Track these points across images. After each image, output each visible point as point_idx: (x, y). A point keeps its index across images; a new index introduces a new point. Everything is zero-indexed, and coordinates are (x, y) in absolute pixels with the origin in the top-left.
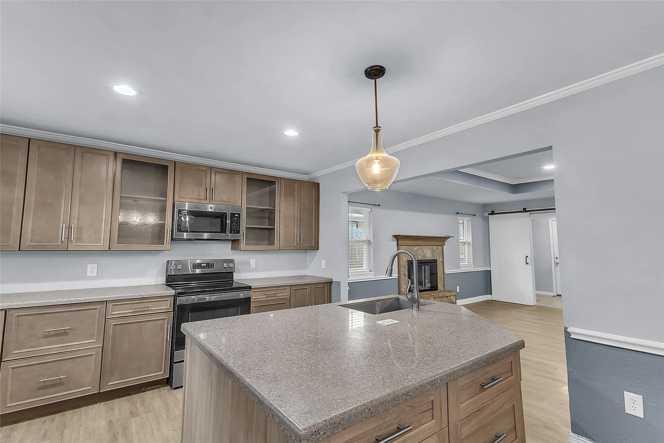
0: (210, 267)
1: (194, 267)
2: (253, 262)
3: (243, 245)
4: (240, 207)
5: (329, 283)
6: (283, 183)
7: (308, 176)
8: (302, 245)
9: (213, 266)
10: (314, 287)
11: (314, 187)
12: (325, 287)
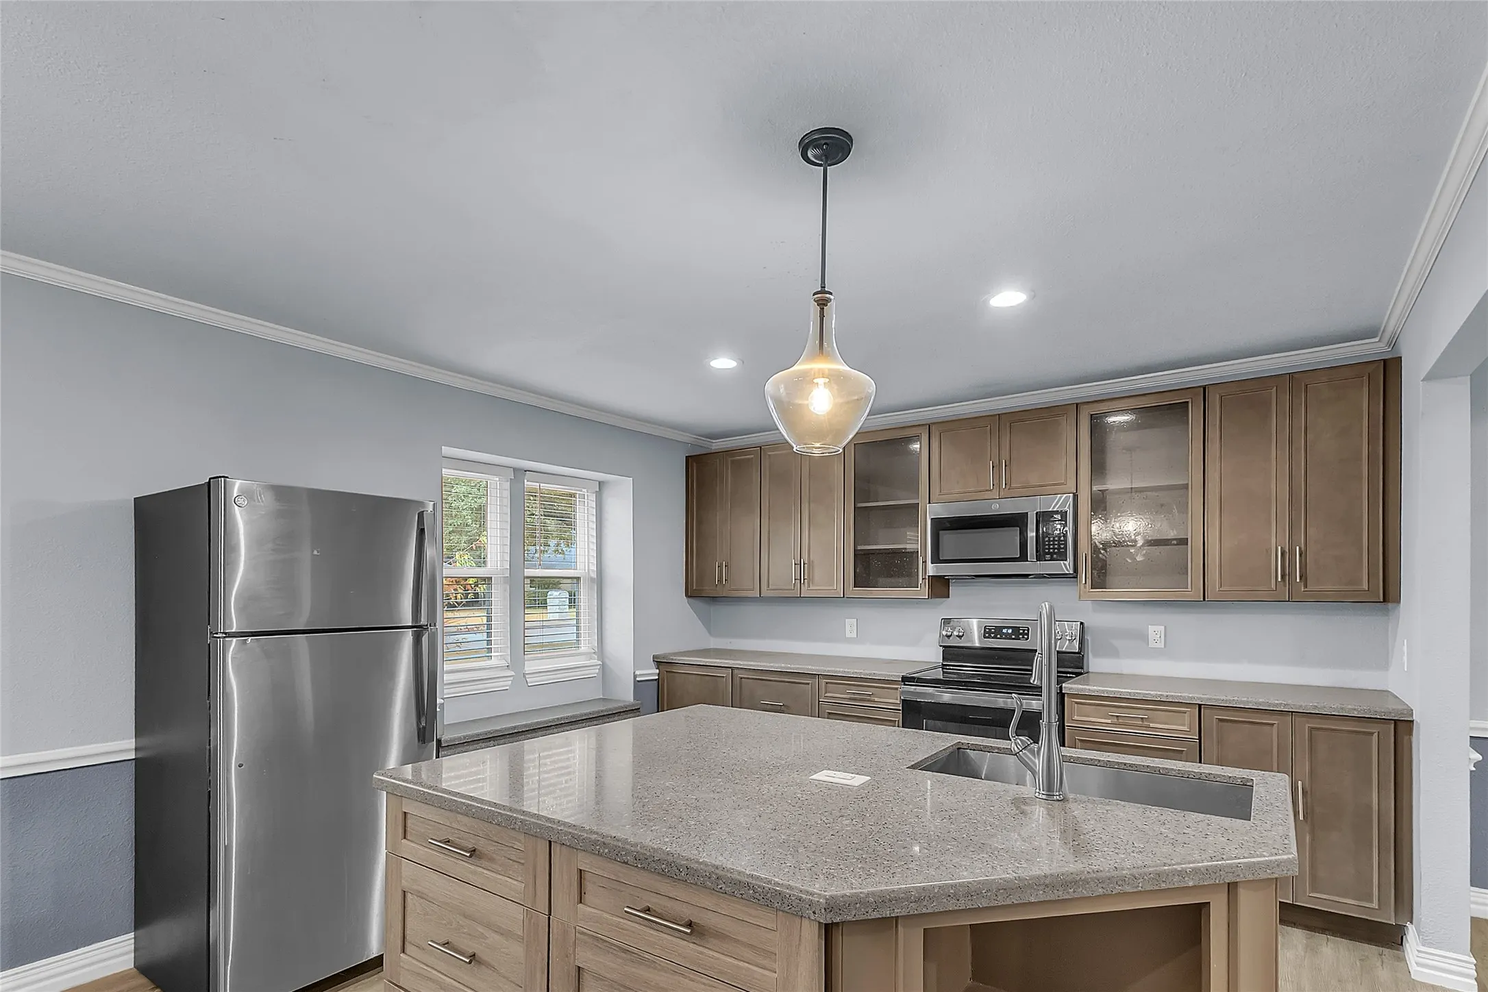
0: (1021, 636)
1: (987, 635)
2: (1155, 632)
3: (1082, 587)
4: (1071, 495)
5: (1393, 726)
6: (1214, 399)
7: (1377, 339)
8: (1306, 586)
9: (1028, 634)
10: (1307, 725)
11: (1366, 378)
12: (1373, 733)
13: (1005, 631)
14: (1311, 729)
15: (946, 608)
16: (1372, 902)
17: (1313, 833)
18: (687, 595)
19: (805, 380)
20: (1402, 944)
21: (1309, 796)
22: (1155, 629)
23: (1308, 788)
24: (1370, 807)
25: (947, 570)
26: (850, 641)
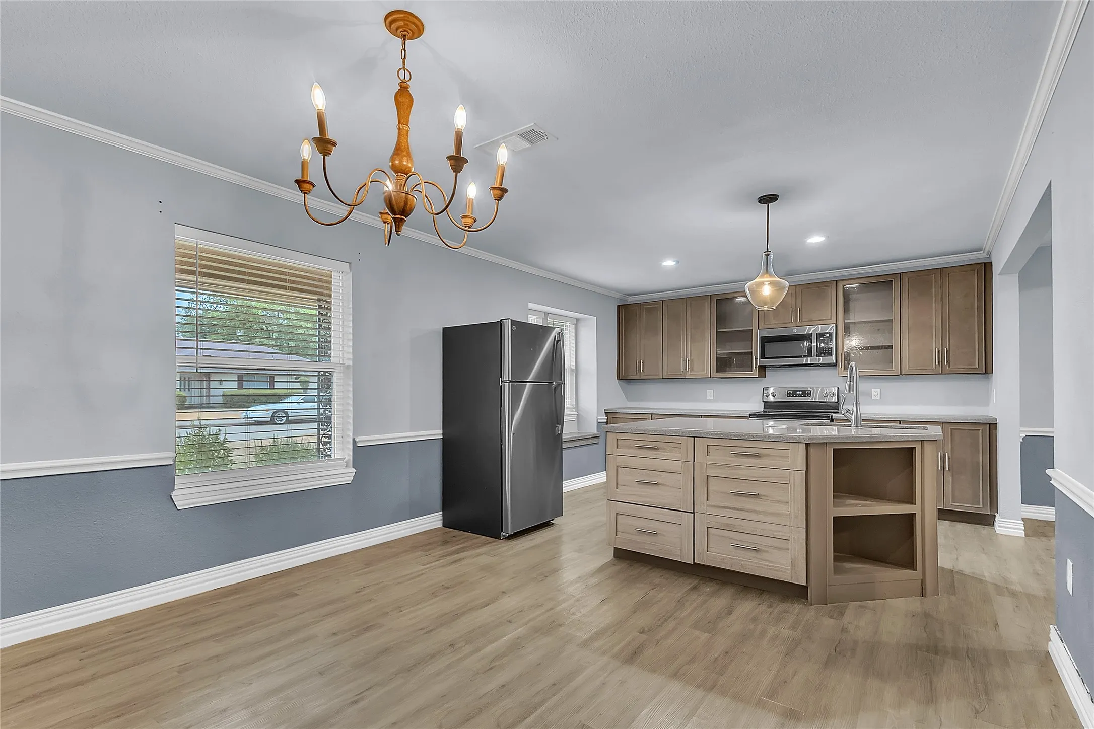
0: (806, 395)
1: (788, 395)
2: (875, 392)
3: (840, 369)
4: (834, 325)
5: (988, 426)
6: (905, 280)
7: (982, 252)
8: (949, 367)
9: (810, 394)
10: (950, 428)
11: (976, 271)
12: (979, 430)
13: (798, 393)
14: (952, 429)
15: (764, 383)
16: (980, 505)
17: (953, 476)
18: (618, 379)
19: (762, 284)
20: (994, 525)
21: (951, 459)
22: (876, 390)
23: (950, 455)
24: (978, 463)
25: (766, 362)
26: (710, 401)
